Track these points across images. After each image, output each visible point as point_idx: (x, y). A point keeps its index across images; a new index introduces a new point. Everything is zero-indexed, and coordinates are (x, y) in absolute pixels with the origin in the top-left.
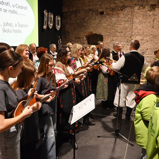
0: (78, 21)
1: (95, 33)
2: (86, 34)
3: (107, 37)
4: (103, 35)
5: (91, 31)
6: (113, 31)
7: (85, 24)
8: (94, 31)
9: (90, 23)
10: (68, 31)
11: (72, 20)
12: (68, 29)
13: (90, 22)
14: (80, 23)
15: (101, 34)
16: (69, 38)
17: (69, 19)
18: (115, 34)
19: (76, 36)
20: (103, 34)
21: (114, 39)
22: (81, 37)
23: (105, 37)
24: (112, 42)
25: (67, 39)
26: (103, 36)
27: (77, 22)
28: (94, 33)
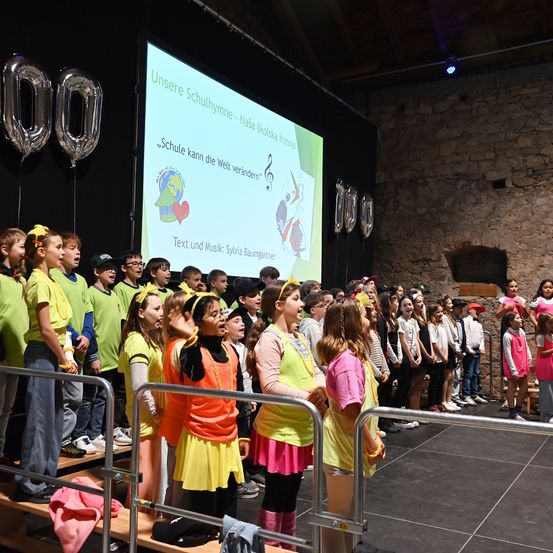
0: (422, 211)
1: (478, 244)
2: (448, 250)
3: (520, 256)
4: (509, 250)
5: (467, 239)
6: (539, 237)
7: (444, 219)
8: (476, 239)
9: (462, 214)
10: (389, 240)
11: (401, 208)
12: (387, 234)
13: (462, 211)
14: (428, 215)
15: (502, 248)
16: (390, 263)
17: (391, 205)
18: (548, 247)
19: (413, 254)
20: (506, 246)
21: (546, 262)
22: (433, 258)
23: (514, 255)
24: (539, 273)
25: (384, 264)
26: (508, 255)
27: (416, 211)
28: (474, 244)
